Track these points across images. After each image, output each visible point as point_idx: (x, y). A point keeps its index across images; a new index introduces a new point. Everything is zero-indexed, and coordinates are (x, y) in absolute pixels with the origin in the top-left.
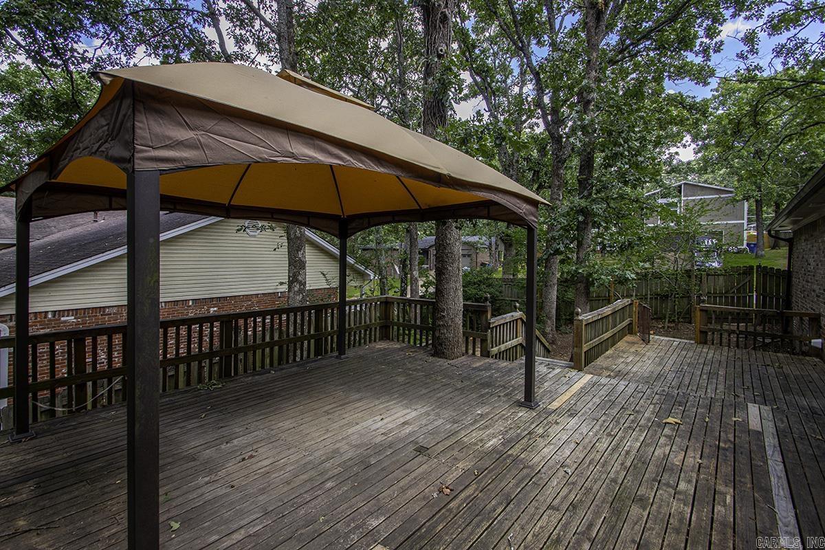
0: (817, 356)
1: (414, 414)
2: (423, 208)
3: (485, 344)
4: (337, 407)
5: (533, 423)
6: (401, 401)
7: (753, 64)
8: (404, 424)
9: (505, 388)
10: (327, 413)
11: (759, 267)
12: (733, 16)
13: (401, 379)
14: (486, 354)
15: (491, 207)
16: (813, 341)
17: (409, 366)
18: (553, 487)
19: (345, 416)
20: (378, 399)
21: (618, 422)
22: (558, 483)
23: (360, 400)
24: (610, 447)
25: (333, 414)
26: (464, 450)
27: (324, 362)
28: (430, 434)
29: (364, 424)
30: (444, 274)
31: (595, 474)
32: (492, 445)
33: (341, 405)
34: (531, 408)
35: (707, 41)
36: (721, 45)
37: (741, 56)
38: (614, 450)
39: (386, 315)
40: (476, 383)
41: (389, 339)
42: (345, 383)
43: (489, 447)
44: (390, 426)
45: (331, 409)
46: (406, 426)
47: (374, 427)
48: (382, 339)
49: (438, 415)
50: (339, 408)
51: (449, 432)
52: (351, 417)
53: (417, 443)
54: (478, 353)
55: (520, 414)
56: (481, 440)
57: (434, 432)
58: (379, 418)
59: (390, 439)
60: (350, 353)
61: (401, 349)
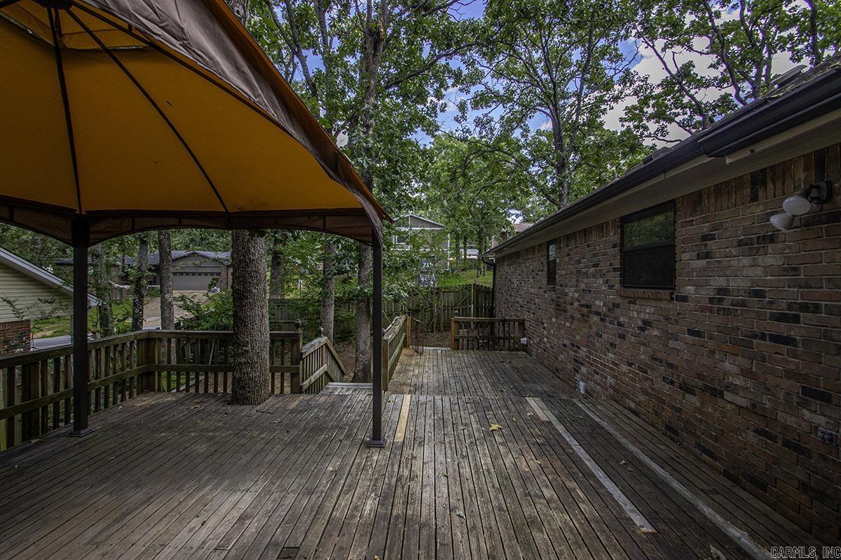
0: (524, 350)
1: (248, 498)
2: (230, 211)
3: (296, 379)
4: (110, 526)
5: (393, 465)
6: (218, 485)
7: (467, 128)
8: (242, 518)
9: (340, 428)
10: (95, 543)
11: (475, 285)
12: (453, 85)
13: (202, 448)
14: (297, 390)
15: (327, 218)
16: (522, 339)
17: (202, 424)
18: (461, 542)
19: (133, 538)
20: (180, 489)
21: (460, 440)
22: (462, 533)
23: (148, 501)
24: (473, 471)
25: (110, 542)
26: (345, 529)
27: (49, 448)
28: (287, 523)
29: (178, 541)
30: (247, 298)
31: (482, 507)
32: (371, 510)
33: (117, 521)
34: (381, 447)
35: (435, 100)
36: (445, 107)
37: (457, 119)
38: (477, 472)
39: (148, 357)
40: (305, 429)
41: (154, 391)
42: (108, 478)
43: (370, 514)
44: (222, 530)
45: (100, 533)
46: (248, 522)
47: (196, 544)
48: (142, 392)
49: (283, 489)
50: (116, 527)
51: (312, 511)
52: (147, 538)
53: (277, 545)
54: (287, 390)
55: (375, 458)
56: (356, 508)
57: (293, 519)
58: (195, 522)
59: (233, 553)
60: (96, 422)
61: (180, 402)
